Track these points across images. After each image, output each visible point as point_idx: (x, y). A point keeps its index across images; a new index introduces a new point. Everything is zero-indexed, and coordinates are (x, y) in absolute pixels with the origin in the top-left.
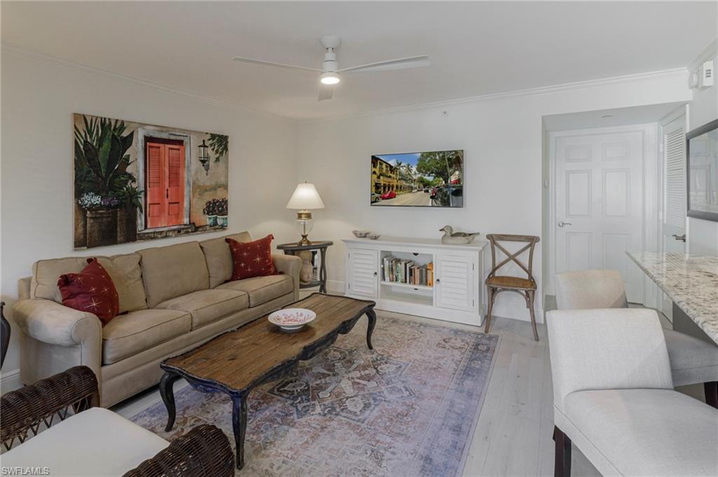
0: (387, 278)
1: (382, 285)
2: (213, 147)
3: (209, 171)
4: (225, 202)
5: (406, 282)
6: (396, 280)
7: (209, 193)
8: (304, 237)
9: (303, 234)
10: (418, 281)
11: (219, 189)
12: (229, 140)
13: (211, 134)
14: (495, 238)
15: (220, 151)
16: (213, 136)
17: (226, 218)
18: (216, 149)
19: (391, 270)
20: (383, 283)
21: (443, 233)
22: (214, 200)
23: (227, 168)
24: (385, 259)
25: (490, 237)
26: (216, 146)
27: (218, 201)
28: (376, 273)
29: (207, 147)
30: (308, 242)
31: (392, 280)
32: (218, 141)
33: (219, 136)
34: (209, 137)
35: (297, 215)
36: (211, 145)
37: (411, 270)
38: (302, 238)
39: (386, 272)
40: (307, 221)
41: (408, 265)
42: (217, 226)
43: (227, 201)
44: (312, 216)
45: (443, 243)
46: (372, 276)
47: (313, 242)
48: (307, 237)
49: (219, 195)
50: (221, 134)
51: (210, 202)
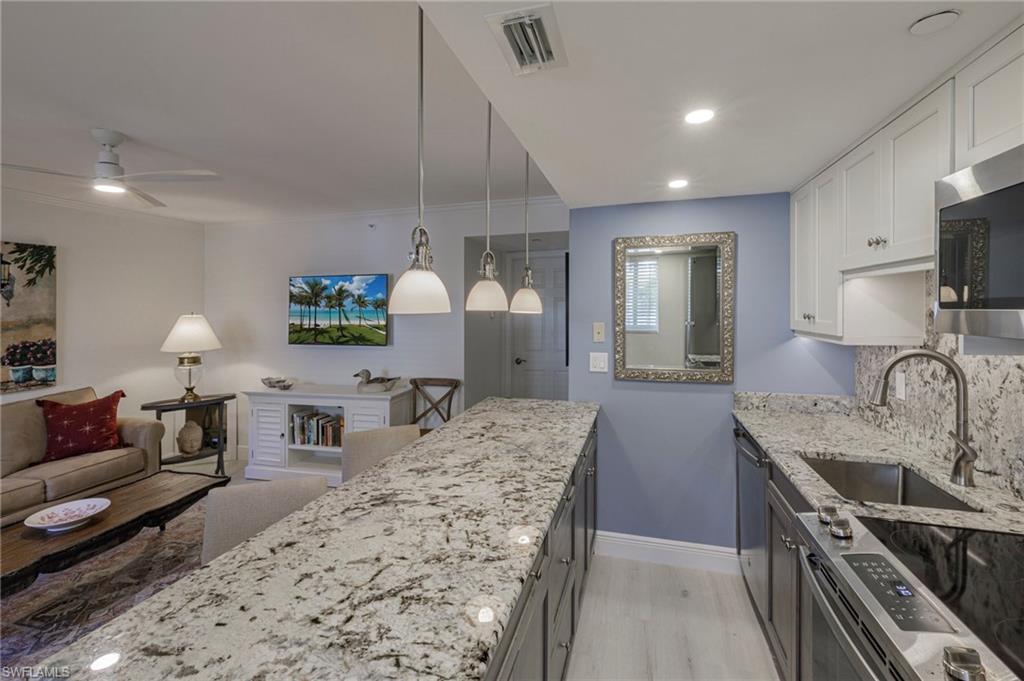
0: (298, 440)
1: (290, 450)
2: (21, 264)
3: (12, 301)
4: (52, 345)
5: (318, 444)
6: (309, 442)
7: (13, 332)
8: (190, 390)
9: (188, 386)
10: (330, 442)
11: (36, 326)
12: (57, 253)
13: (16, 244)
14: (419, 383)
15: (37, 268)
16: (21, 248)
17: (53, 369)
18: (28, 266)
19: (303, 429)
20: (293, 447)
21: (359, 379)
22: (24, 343)
23: (53, 294)
24: (295, 415)
25: (414, 382)
26: (28, 262)
27: (34, 344)
28: (283, 435)
29: (9, 264)
30: (196, 396)
31: (303, 443)
32: (32, 254)
33: (34, 246)
34: (12, 248)
35: (178, 360)
36: (17, 261)
37: (323, 428)
38: (185, 391)
39: (296, 433)
40: (194, 368)
41: (320, 422)
42: (33, 382)
43: (54, 344)
44: (202, 361)
45: (359, 392)
46: (279, 439)
47: (204, 397)
48: (194, 391)
49: (37, 335)
50: (38, 244)
51: (15, 347)
